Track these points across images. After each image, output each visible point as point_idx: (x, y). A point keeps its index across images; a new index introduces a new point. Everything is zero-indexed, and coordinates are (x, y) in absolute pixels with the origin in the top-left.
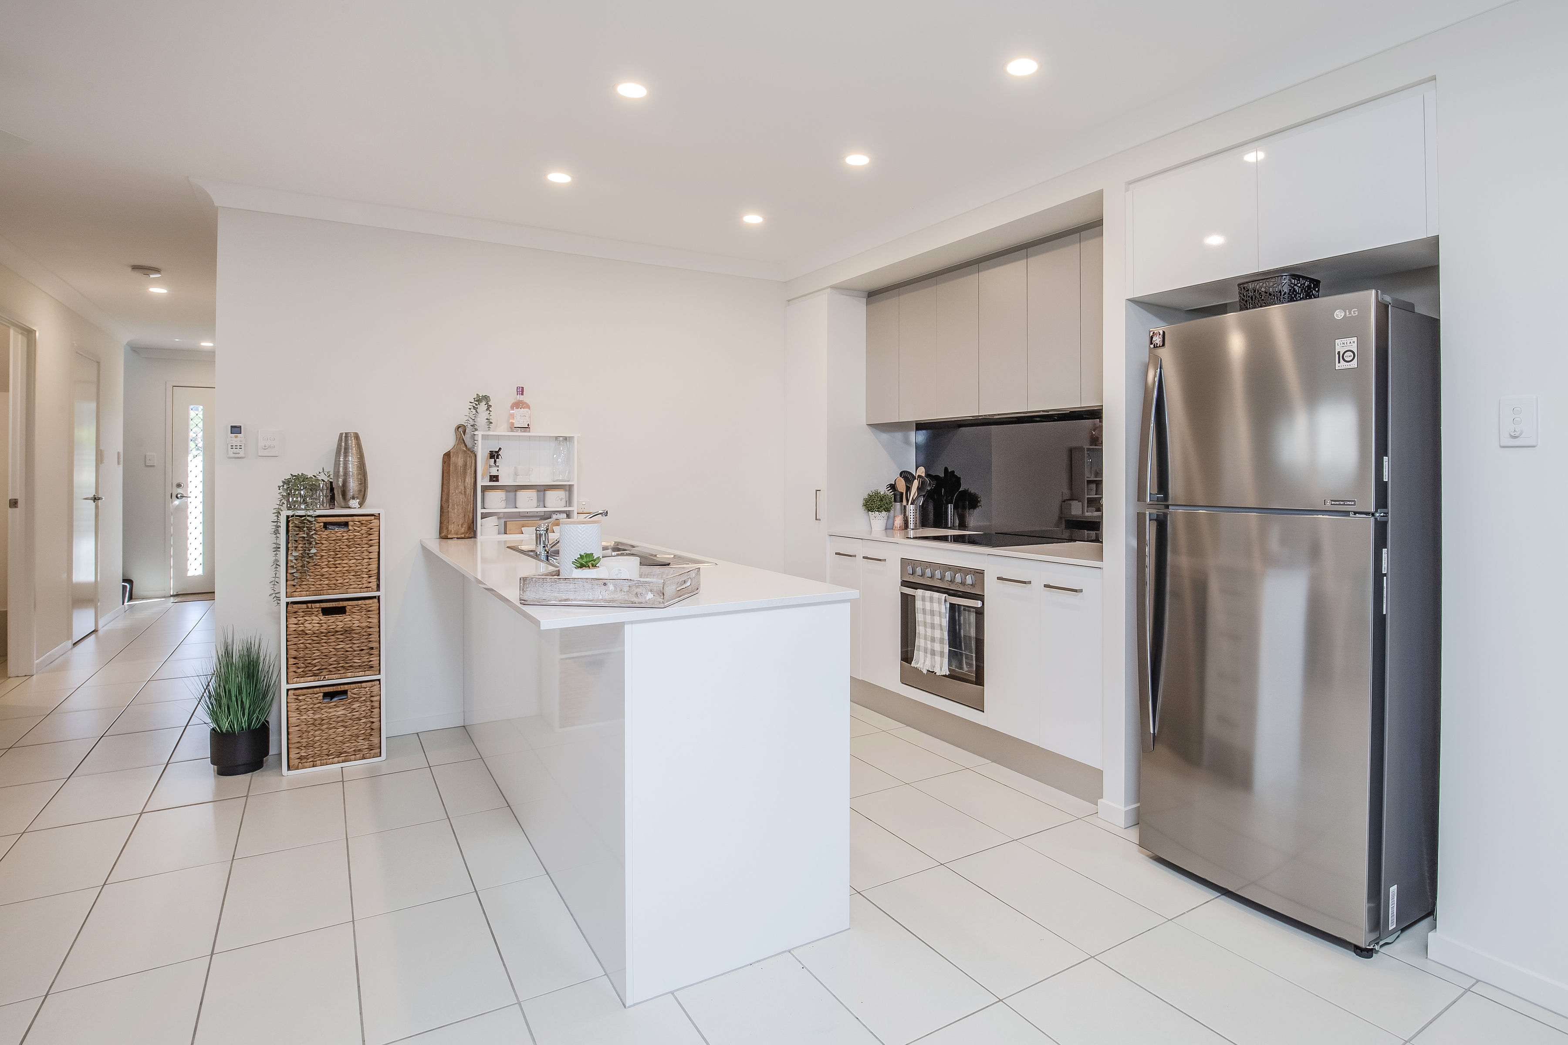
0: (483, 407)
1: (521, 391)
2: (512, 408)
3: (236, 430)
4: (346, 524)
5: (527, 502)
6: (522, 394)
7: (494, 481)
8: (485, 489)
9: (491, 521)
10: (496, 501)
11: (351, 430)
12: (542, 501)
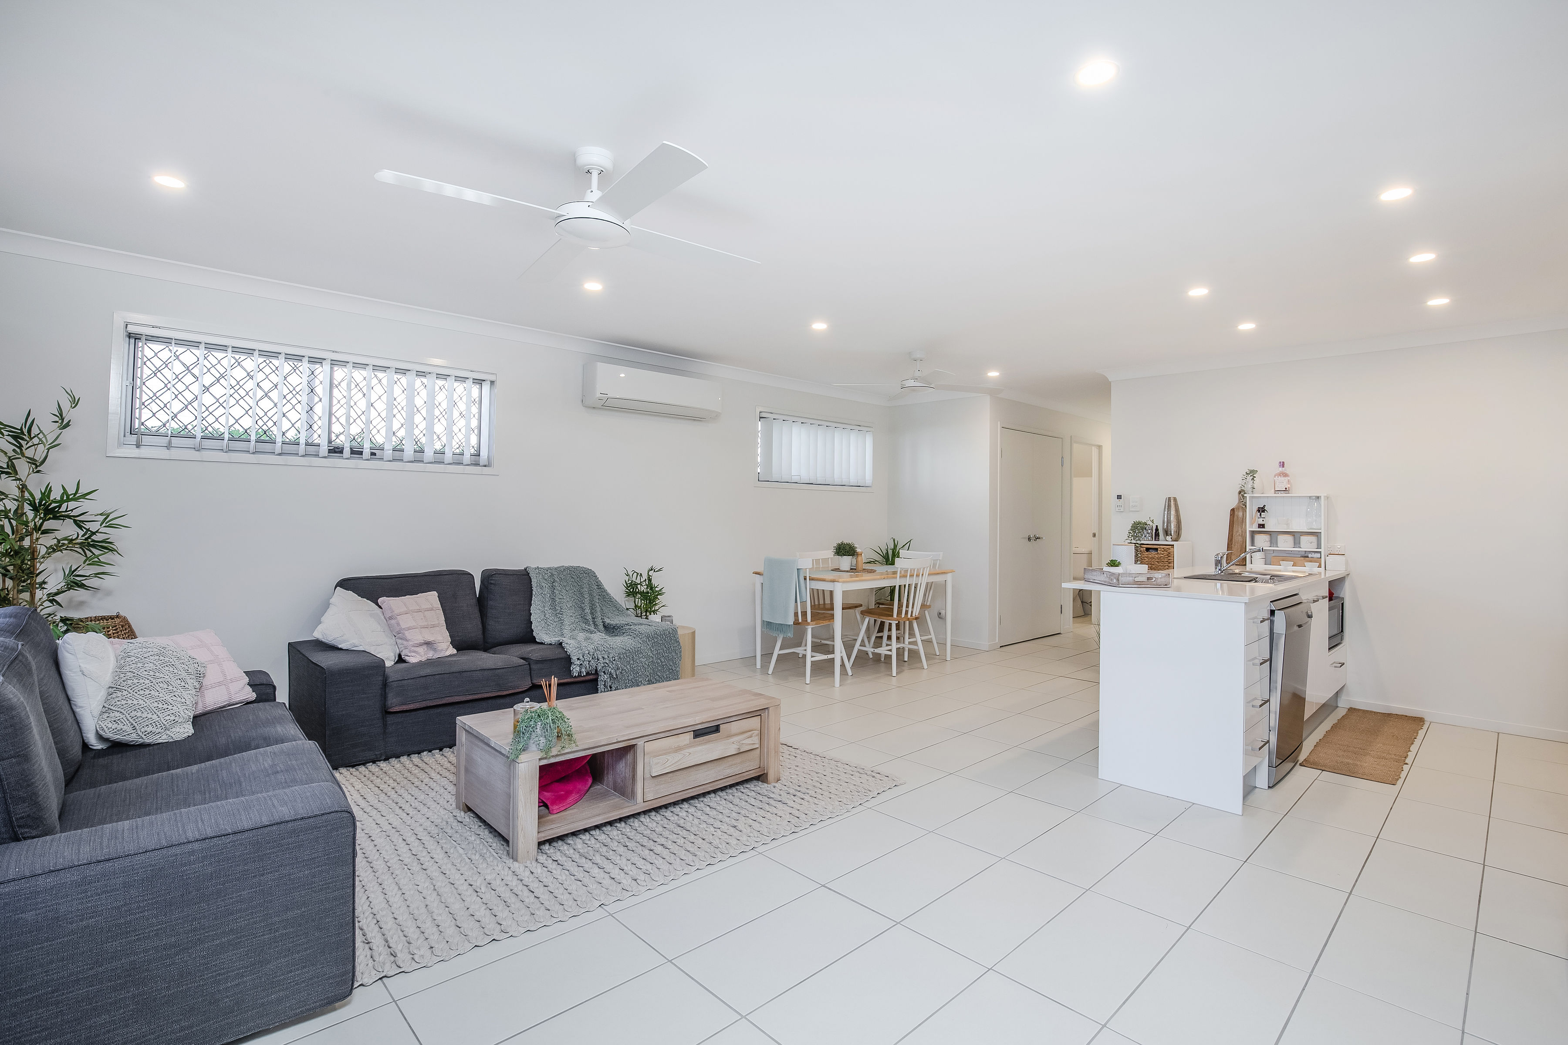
0: (1249, 478)
1: (1282, 465)
2: (1275, 476)
3: (1119, 497)
4: (1156, 549)
5: (1285, 544)
6: (1283, 467)
7: (1261, 528)
8: (1253, 533)
9: (1258, 556)
10: (1262, 541)
11: (1172, 496)
12: (1297, 543)
